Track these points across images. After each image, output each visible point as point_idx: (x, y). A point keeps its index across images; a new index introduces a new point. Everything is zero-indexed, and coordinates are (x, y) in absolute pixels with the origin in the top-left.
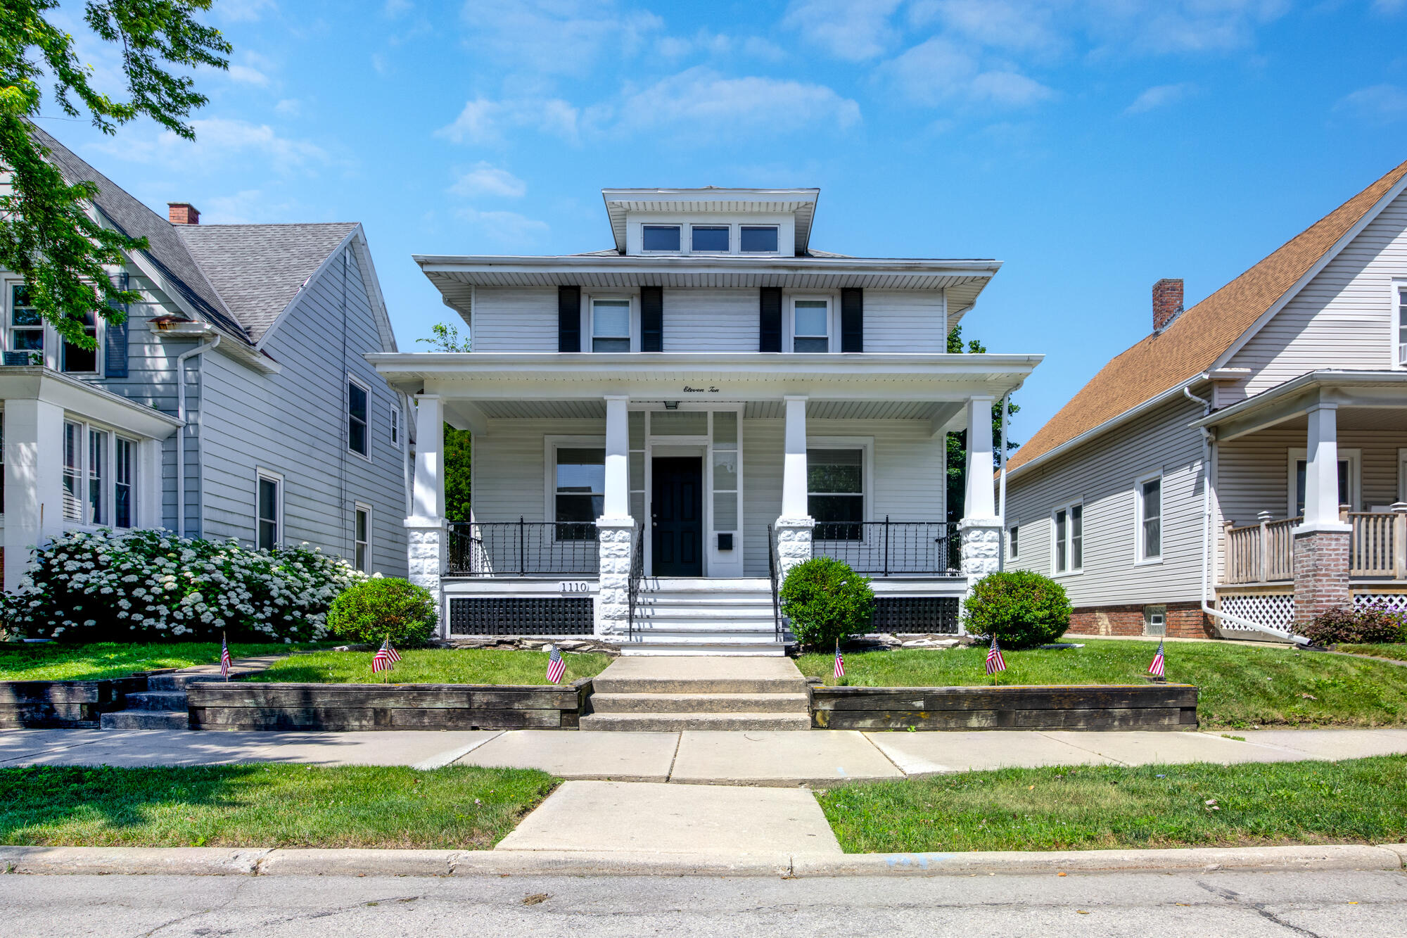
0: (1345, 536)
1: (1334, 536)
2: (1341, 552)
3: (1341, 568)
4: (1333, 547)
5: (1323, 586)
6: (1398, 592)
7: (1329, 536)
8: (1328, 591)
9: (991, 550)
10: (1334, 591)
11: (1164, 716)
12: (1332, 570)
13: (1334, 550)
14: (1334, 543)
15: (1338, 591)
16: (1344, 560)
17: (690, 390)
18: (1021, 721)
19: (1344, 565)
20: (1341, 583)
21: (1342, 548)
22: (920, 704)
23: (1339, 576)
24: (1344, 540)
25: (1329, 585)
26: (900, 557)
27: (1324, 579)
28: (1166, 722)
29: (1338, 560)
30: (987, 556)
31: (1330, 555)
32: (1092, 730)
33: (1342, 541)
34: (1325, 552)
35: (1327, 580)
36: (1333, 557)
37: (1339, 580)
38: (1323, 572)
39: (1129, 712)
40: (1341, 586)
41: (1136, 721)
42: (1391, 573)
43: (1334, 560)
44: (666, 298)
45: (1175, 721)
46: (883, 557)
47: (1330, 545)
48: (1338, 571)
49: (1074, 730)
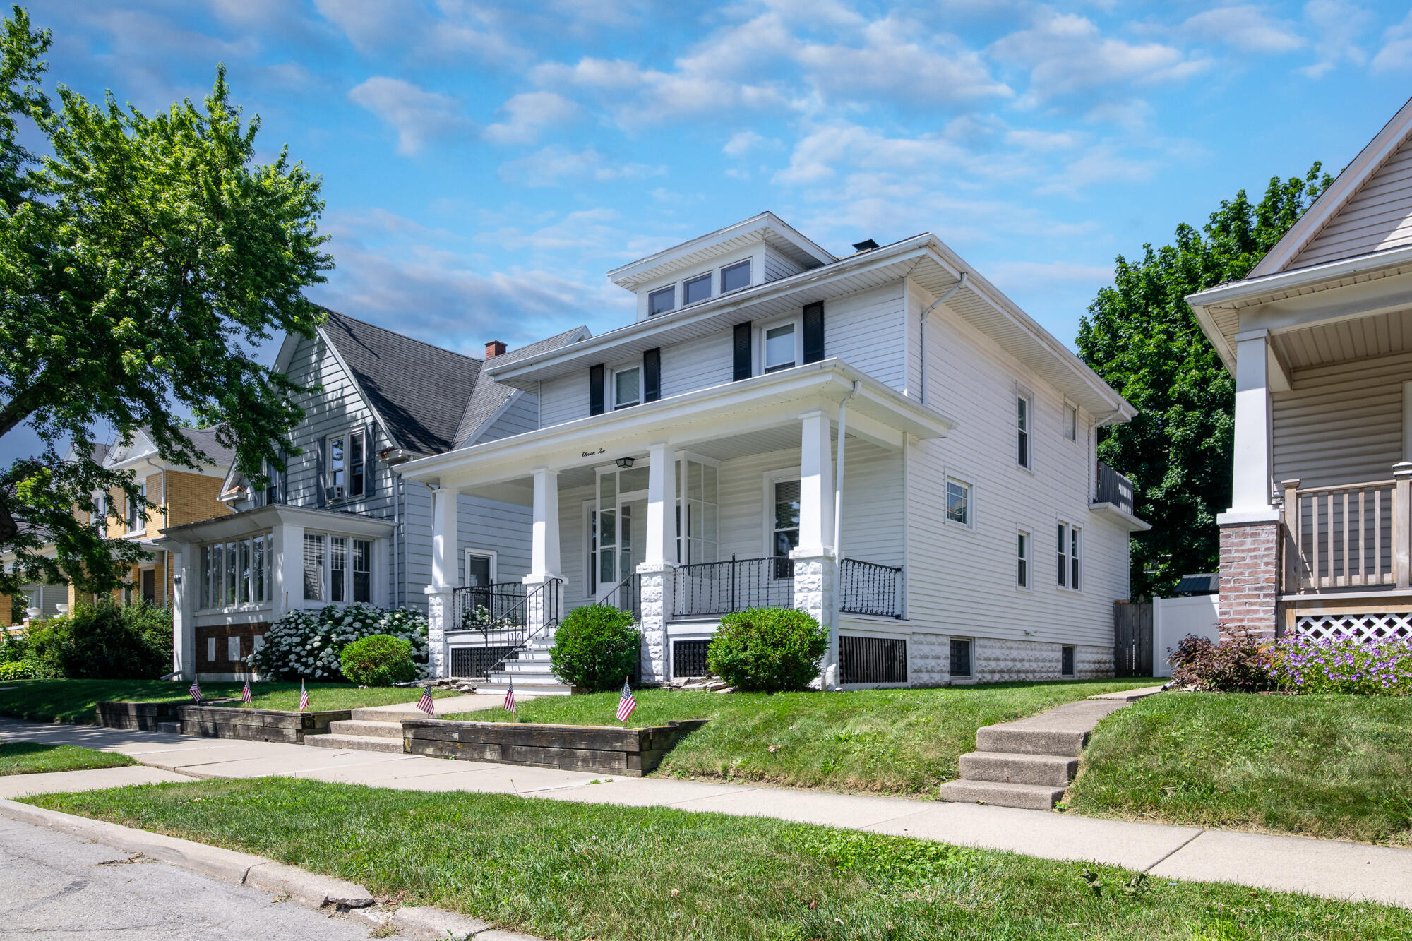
0: (1268, 528)
1: (1248, 529)
2: (1262, 552)
3: (1262, 576)
4: (1248, 546)
5: (1231, 605)
6: (1381, 609)
7: (1240, 530)
8: (1239, 613)
9: (814, 583)
10: (1248, 612)
11: (614, 759)
12: (1246, 582)
13: (1250, 550)
14: (1249, 540)
15: (1256, 612)
16: (1267, 564)
17: (587, 455)
18: (516, 757)
19: (1265, 572)
20: (1262, 599)
21: (1263, 547)
22: (456, 736)
23: (1256, 589)
24: (1270, 534)
25: (1240, 604)
26: (744, 597)
27: (1232, 595)
28: (616, 766)
29: (1256, 565)
30: (810, 590)
31: (1244, 559)
32: (563, 769)
33: (1263, 536)
34: (1234, 554)
35: (1237, 597)
36: (1248, 561)
37: (1258, 596)
38: (1232, 584)
39: (588, 753)
40: (1261, 604)
41: (594, 763)
42: (1388, 578)
43: (1248, 566)
44: (663, 357)
45: (623, 765)
46: (730, 599)
47: (1242, 543)
48: (1257, 581)
49: (550, 767)
